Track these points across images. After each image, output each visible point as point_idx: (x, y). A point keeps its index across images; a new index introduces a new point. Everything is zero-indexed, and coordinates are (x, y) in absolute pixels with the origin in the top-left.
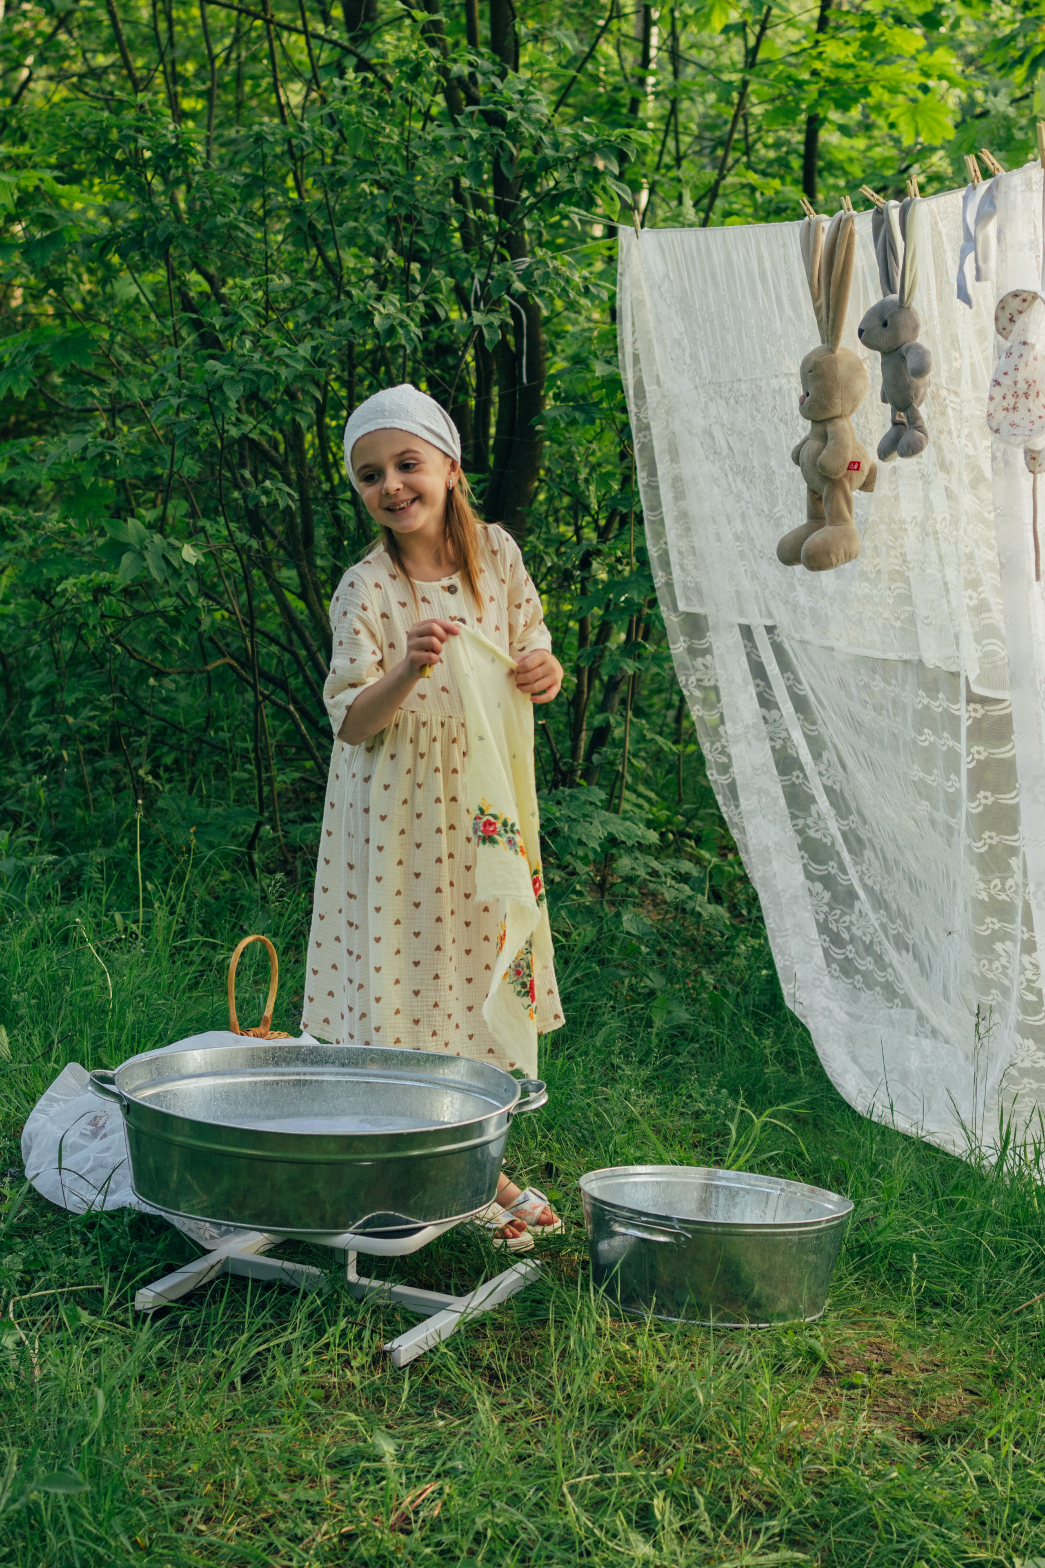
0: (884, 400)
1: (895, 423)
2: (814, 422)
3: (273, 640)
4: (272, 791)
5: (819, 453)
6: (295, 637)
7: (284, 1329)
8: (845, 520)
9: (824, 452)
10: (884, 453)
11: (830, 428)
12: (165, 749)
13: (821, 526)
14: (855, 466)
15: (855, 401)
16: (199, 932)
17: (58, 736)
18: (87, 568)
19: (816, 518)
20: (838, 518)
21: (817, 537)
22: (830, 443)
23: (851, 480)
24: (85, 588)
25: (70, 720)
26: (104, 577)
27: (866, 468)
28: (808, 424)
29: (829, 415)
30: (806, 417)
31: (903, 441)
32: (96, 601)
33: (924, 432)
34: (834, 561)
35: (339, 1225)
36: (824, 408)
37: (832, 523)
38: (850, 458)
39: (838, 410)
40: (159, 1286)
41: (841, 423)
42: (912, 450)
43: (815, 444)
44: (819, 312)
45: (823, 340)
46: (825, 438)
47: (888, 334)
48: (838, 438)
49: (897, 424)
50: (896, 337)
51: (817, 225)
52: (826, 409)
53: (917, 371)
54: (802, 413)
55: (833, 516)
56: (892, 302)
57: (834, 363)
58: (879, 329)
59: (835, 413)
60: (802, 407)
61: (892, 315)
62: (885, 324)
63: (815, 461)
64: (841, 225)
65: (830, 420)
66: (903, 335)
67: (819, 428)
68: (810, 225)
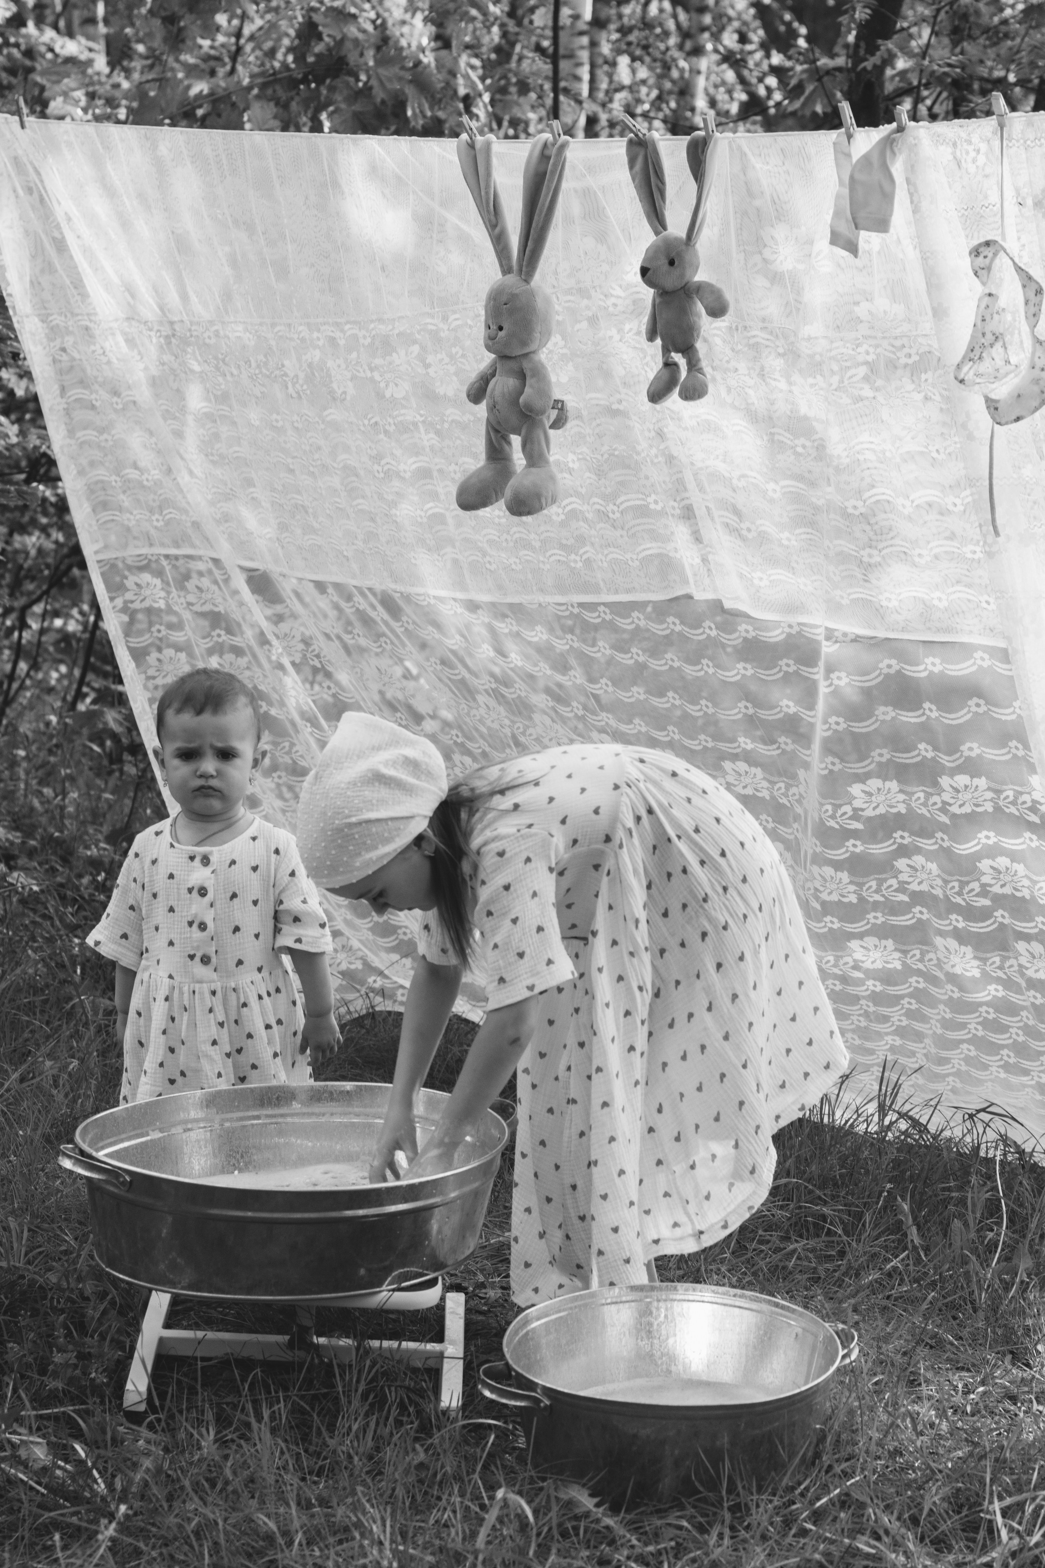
1: (667, 364)
5: (519, 391)
14: (558, 404)
20: (540, 459)
22: (532, 381)
44: (499, 240)
45: (506, 270)
46: (522, 376)
47: (676, 272)
48: (539, 373)
49: (669, 365)
50: (682, 276)
51: (488, 145)
52: (524, 343)
53: (717, 310)
54: (489, 348)
55: (535, 458)
56: (676, 239)
57: (532, 294)
58: (666, 267)
59: (532, 348)
60: (491, 343)
61: (679, 254)
62: (672, 263)
63: (514, 399)
64: (554, 151)
65: (526, 355)
66: (688, 273)
67: (513, 364)
68: (471, 146)
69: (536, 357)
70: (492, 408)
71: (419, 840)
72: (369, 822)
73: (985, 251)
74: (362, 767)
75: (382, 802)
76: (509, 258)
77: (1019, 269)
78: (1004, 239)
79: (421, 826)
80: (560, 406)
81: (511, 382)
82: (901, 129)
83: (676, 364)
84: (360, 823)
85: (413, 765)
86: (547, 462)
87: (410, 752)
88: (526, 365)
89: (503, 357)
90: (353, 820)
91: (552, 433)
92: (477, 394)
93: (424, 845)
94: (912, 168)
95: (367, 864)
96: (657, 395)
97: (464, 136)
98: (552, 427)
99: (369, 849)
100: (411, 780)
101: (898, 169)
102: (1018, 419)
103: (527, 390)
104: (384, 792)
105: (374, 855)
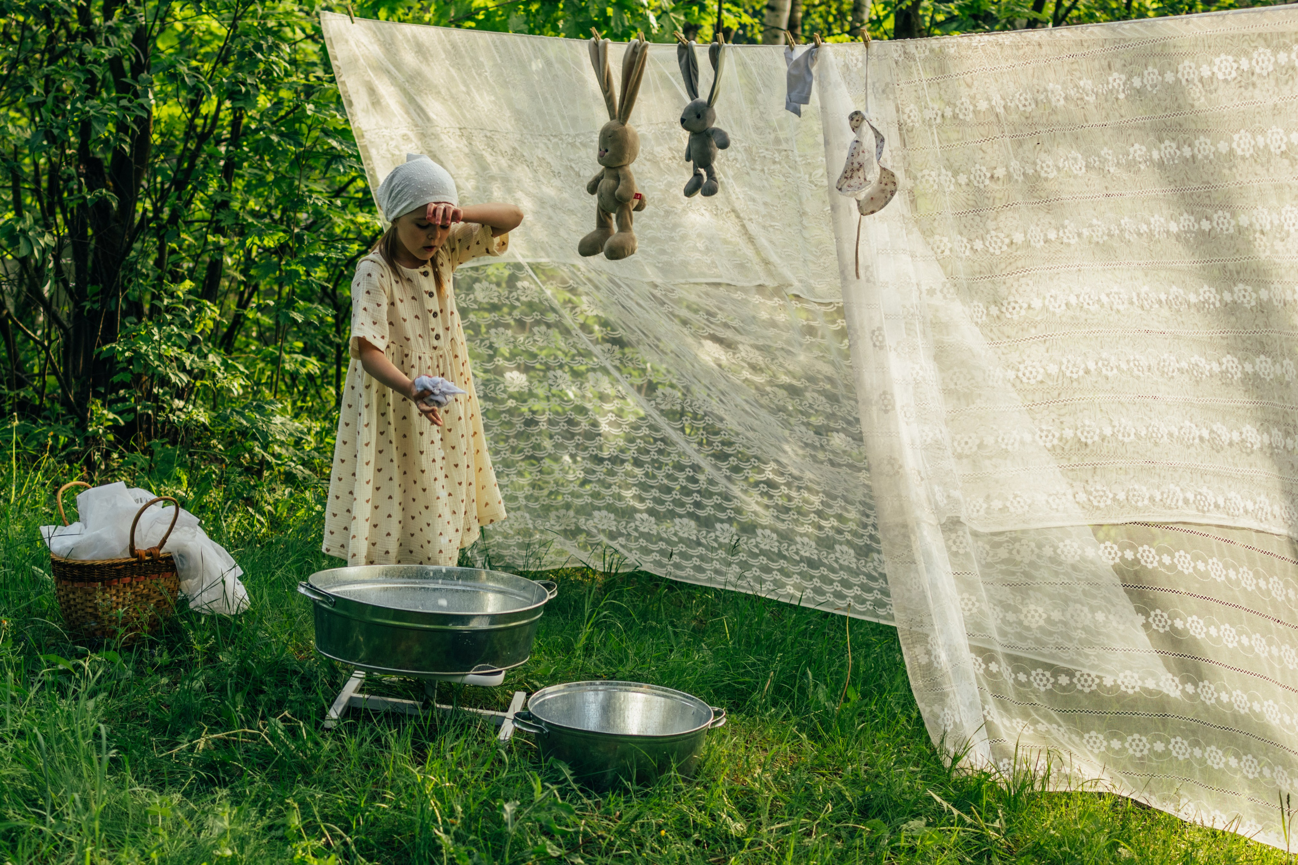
15: (635, 155)
19: (603, 226)
21: (617, 238)
22: (621, 182)
23: (632, 204)
29: (621, 164)
30: (604, 164)
31: (705, 185)
34: (626, 252)
36: (617, 159)
37: (623, 231)
42: (712, 192)
43: (610, 182)
44: (609, 99)
45: (612, 117)
46: (617, 179)
47: (701, 122)
48: (628, 179)
49: (697, 175)
50: (705, 124)
51: (605, 45)
52: (620, 160)
53: (724, 145)
54: (600, 162)
55: (624, 227)
56: (702, 103)
57: (625, 132)
58: (695, 119)
59: (625, 162)
60: (602, 159)
61: (703, 112)
62: (698, 117)
63: (612, 193)
64: (639, 50)
65: (621, 167)
66: (708, 122)
67: (613, 172)
68: (596, 44)
69: (627, 168)
70: (600, 197)
73: (856, 118)
76: (614, 110)
77: (872, 127)
78: (867, 110)
80: (639, 196)
81: (612, 182)
82: (817, 46)
83: (701, 175)
86: (630, 229)
88: (620, 172)
89: (608, 167)
91: (634, 213)
92: (593, 188)
94: (820, 69)
96: (690, 191)
97: (593, 39)
98: (635, 210)
101: (814, 70)
102: (873, 212)
103: (620, 187)
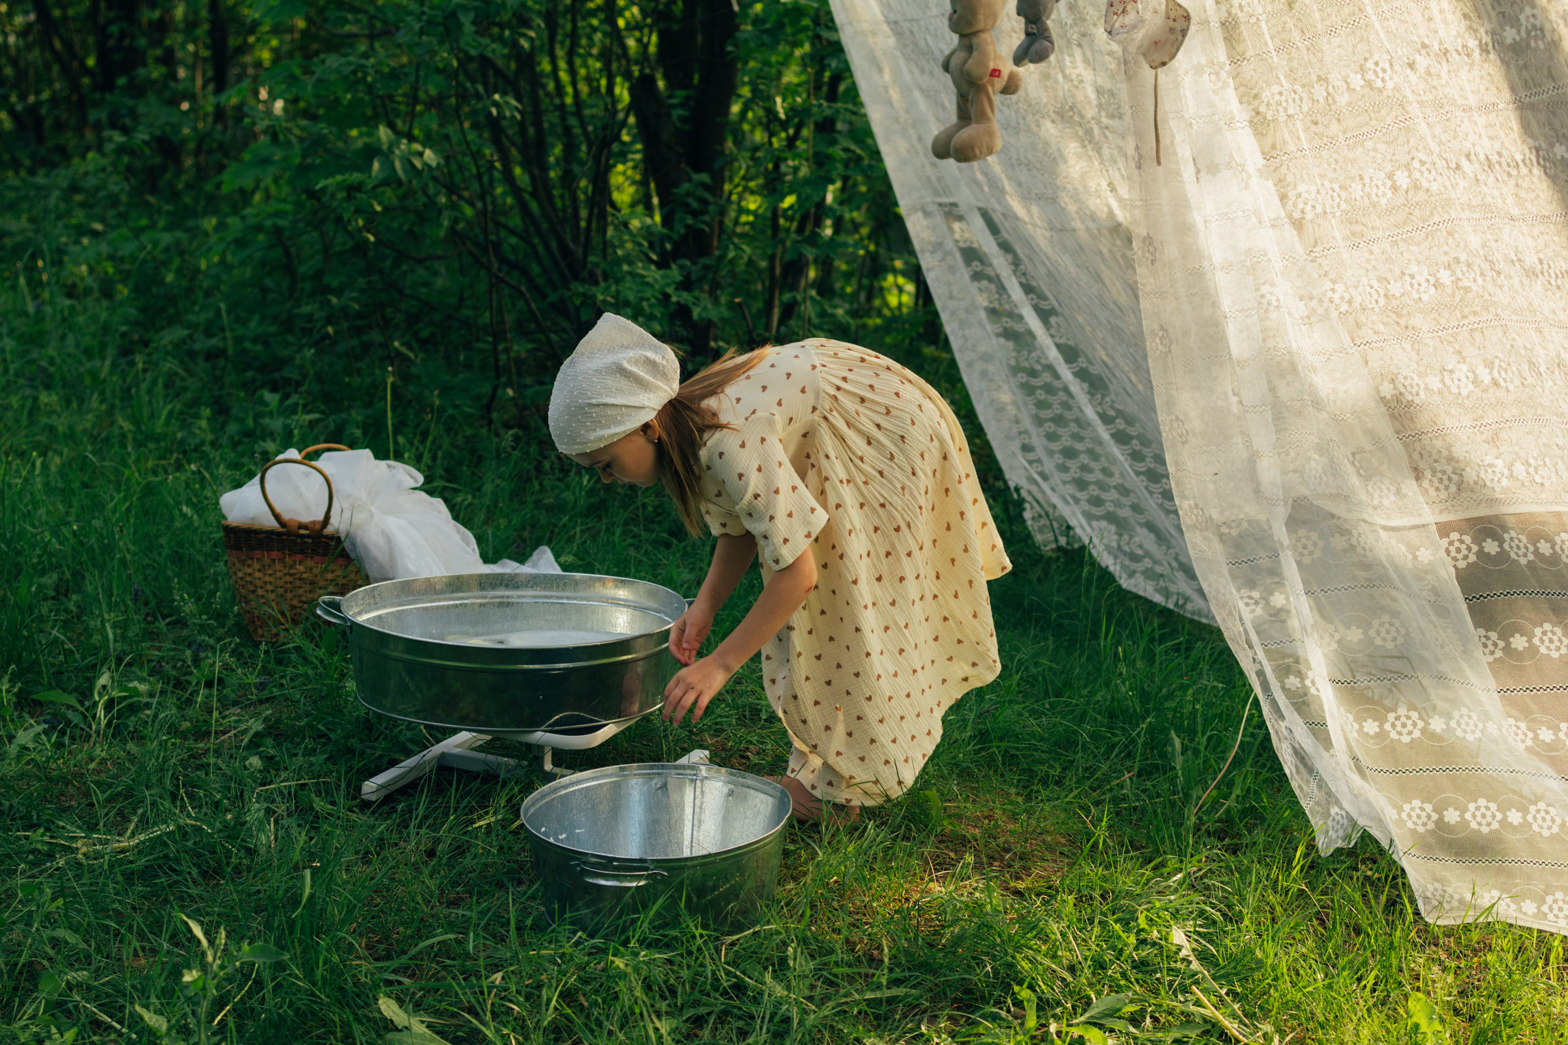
0: (1019, 14)
1: (1028, 34)
2: (962, 36)
3: (513, 232)
4: (509, 358)
5: (966, 61)
6: (531, 229)
7: (487, 813)
8: (988, 120)
9: (970, 61)
10: (1018, 60)
11: (975, 41)
12: (422, 325)
13: (969, 124)
14: (996, 73)
15: (995, 16)
16: (441, 477)
17: (323, 314)
18: (343, 170)
19: (965, 116)
20: (982, 117)
21: (965, 134)
22: (975, 54)
23: (993, 85)
24: (340, 186)
25: (334, 300)
26: (356, 177)
27: (1005, 74)
28: (956, 38)
29: (973, 30)
30: (954, 31)
31: (1033, 49)
32: (349, 198)
33: (1052, 43)
34: (978, 152)
35: (534, 723)
36: (970, 24)
37: (978, 122)
38: (992, 66)
39: (980, 25)
40: (381, 779)
41: (985, 36)
42: (1040, 57)
43: (961, 55)
71: (646, 427)
72: (605, 405)
74: (610, 359)
75: (620, 391)
79: (649, 416)
84: (598, 405)
85: (652, 365)
87: (650, 355)
90: (594, 401)
93: (649, 432)
95: (600, 439)
99: (603, 427)
100: (647, 377)
102: (1164, 64)
104: (623, 383)
105: (606, 432)
